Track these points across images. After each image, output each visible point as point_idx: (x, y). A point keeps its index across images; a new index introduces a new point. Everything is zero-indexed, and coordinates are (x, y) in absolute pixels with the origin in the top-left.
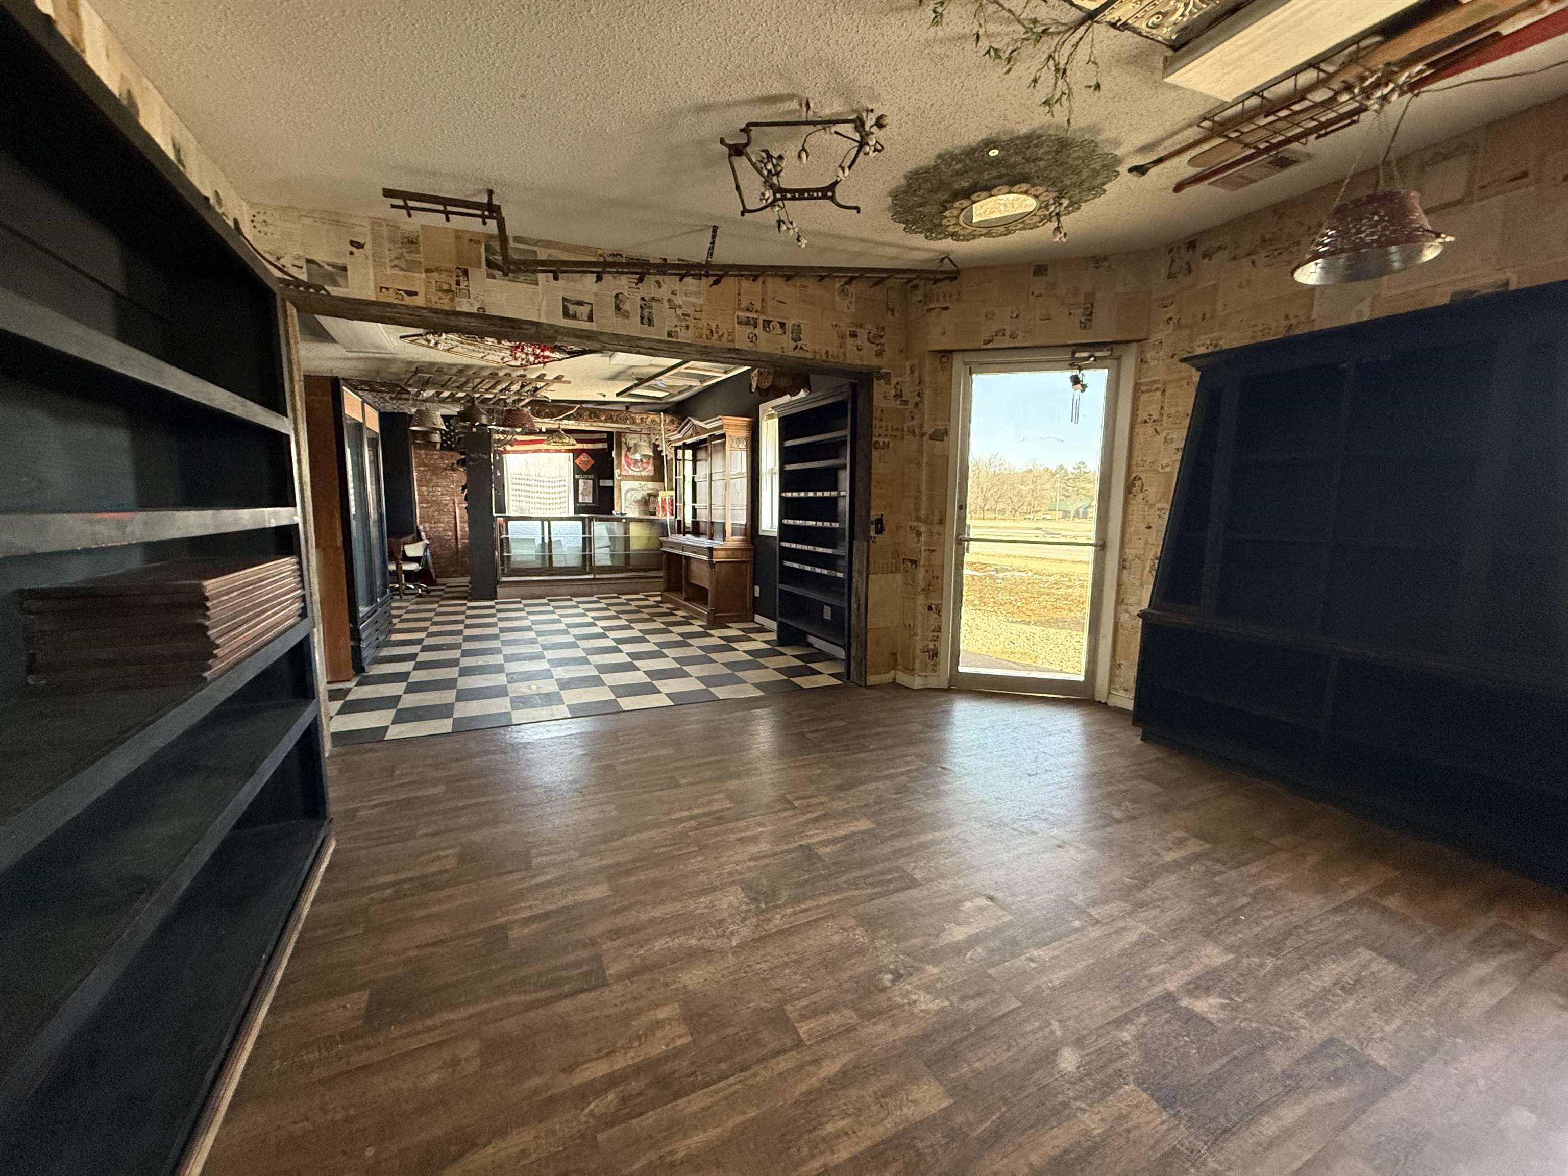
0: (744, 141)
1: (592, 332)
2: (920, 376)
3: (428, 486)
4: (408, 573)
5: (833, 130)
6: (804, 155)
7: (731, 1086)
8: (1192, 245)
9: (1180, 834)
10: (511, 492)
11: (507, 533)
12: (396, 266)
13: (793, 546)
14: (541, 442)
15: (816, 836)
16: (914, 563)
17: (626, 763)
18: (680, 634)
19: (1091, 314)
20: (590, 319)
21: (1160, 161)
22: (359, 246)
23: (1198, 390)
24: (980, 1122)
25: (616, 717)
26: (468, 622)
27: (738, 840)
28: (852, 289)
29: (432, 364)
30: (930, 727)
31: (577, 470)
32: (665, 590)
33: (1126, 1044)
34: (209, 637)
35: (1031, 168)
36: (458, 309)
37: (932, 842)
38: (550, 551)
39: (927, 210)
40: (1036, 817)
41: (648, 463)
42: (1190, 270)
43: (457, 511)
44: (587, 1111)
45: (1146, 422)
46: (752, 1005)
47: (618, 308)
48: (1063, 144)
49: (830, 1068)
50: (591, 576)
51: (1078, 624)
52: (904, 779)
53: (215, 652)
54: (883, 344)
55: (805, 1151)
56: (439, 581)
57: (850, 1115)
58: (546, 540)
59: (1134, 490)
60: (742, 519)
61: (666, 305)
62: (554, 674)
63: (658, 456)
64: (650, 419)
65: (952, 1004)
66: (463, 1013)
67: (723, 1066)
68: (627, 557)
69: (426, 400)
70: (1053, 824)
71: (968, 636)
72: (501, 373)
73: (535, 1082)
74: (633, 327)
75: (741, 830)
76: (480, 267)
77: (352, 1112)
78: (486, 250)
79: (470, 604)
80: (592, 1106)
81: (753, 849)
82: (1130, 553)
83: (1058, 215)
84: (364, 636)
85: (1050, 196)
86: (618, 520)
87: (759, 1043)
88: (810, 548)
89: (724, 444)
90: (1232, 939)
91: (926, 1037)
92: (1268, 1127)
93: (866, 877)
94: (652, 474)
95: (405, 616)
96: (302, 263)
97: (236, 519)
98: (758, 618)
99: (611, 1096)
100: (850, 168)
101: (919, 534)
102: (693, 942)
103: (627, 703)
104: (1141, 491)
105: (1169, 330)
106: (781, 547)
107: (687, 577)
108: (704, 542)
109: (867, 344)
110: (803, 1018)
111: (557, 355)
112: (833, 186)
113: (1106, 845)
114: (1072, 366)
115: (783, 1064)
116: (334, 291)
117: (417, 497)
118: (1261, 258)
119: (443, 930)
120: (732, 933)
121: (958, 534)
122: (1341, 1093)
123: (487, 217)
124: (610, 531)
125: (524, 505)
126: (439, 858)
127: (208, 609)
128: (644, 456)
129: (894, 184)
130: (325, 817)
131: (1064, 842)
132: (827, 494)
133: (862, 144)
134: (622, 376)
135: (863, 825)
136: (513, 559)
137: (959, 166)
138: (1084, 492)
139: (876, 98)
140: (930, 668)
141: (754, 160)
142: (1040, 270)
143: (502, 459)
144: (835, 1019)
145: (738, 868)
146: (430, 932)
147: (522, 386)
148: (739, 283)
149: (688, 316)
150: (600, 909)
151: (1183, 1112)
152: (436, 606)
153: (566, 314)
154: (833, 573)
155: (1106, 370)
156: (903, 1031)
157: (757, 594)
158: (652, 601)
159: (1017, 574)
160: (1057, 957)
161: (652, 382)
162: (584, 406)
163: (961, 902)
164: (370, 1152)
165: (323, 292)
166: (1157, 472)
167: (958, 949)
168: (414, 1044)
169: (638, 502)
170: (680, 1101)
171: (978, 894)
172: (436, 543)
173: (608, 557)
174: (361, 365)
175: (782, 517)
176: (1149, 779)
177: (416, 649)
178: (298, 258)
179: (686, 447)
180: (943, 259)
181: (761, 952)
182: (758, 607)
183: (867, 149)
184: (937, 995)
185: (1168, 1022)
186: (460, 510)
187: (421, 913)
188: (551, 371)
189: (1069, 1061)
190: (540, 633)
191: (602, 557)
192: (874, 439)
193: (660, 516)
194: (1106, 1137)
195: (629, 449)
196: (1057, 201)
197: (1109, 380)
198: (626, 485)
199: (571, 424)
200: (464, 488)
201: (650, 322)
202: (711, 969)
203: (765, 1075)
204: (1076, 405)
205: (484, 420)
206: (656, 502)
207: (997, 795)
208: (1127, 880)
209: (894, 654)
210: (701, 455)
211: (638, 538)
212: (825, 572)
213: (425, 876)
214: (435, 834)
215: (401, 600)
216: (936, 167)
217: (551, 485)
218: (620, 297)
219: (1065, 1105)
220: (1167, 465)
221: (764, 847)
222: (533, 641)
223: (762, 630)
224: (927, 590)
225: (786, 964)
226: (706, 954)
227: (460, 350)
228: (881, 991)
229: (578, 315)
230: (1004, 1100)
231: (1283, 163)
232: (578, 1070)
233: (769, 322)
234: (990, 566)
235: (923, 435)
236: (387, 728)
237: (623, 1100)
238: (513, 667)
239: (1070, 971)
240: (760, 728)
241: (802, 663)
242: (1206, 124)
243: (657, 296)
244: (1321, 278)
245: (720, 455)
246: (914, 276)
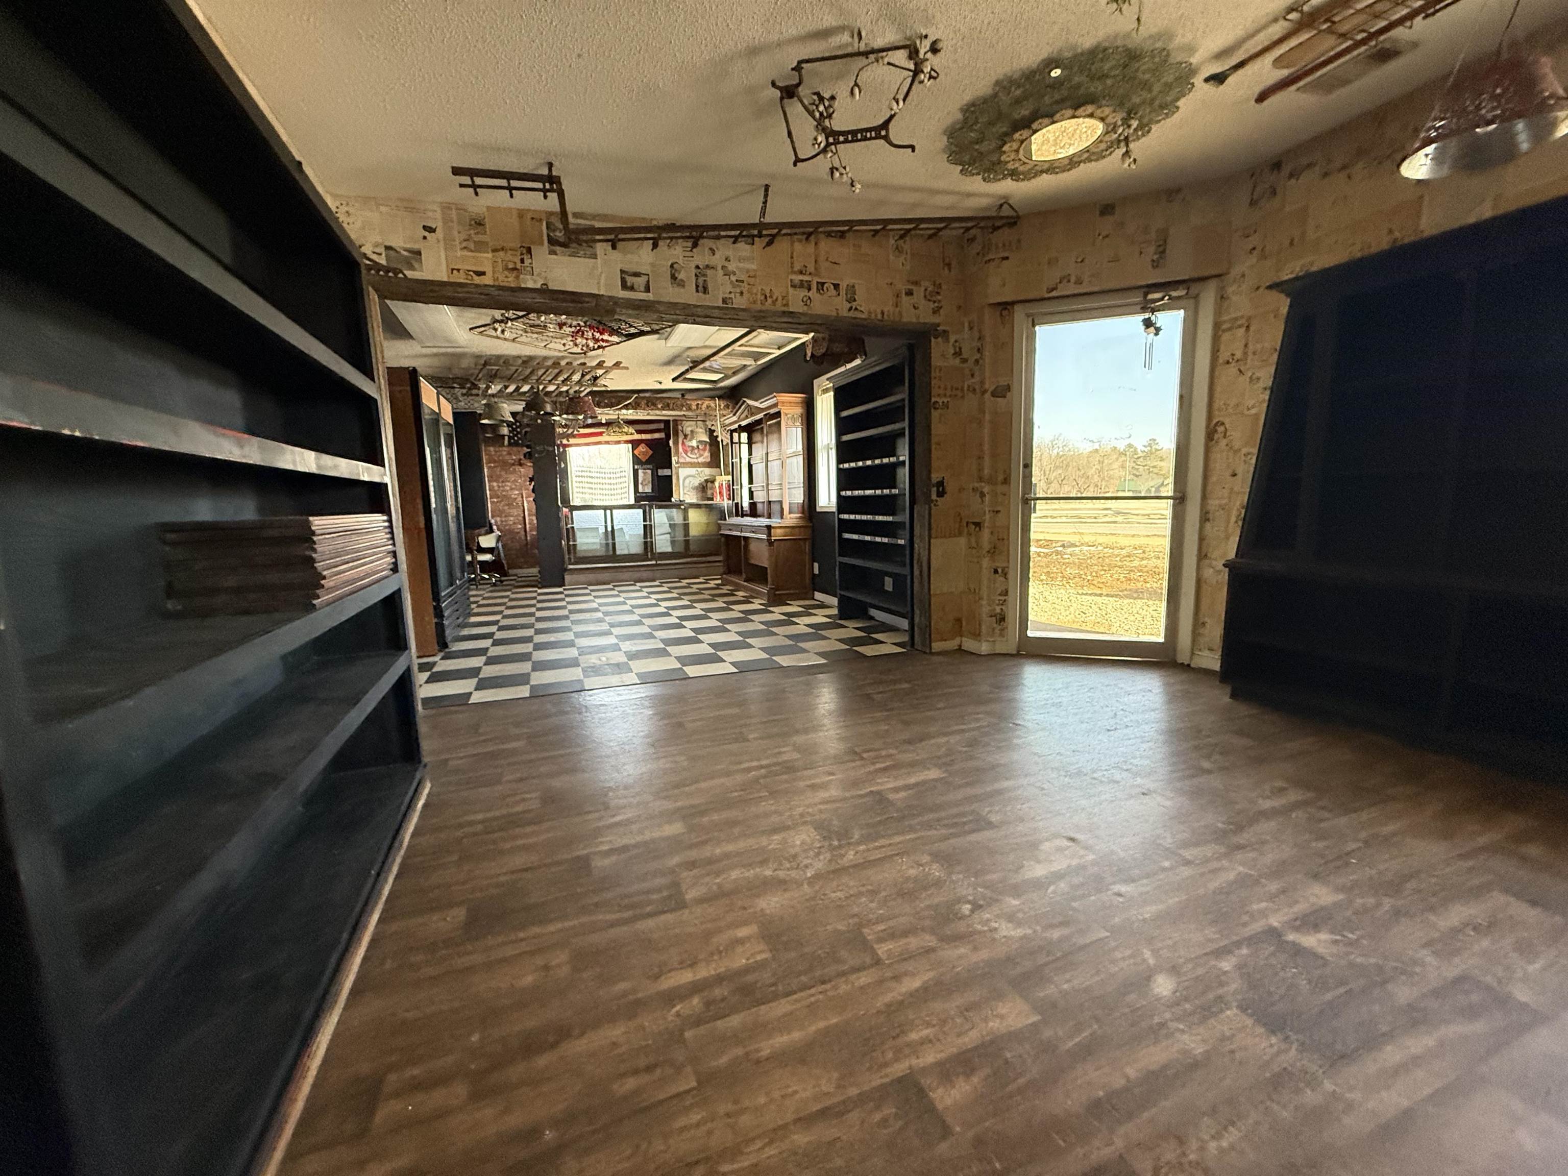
0: (797, 81)
1: (649, 301)
2: (980, 331)
3: (497, 481)
4: (482, 563)
5: (886, 60)
6: (856, 90)
7: (813, 995)
8: (1277, 166)
9: (1279, 784)
10: (575, 485)
11: (573, 523)
12: (465, 248)
13: (852, 517)
14: (601, 434)
15: (886, 784)
16: (978, 525)
17: (694, 721)
18: (742, 612)
19: (1163, 252)
20: (647, 290)
21: (1241, 65)
22: (431, 230)
23: (1286, 323)
24: (1071, 1037)
25: (683, 682)
26: (539, 605)
27: (808, 786)
28: (906, 246)
29: (499, 357)
30: (999, 688)
31: (636, 460)
32: (725, 574)
33: (1225, 973)
34: (315, 568)
35: (1096, 87)
36: (523, 286)
37: (1008, 790)
38: (613, 538)
39: (984, 147)
40: (1117, 767)
41: (704, 450)
42: (1274, 193)
43: (526, 505)
44: (674, 1010)
45: (1228, 362)
46: (829, 927)
47: (674, 277)
48: (1132, 56)
49: (913, 984)
50: (654, 562)
51: (1153, 594)
52: (975, 733)
53: (323, 582)
54: (940, 301)
55: (890, 1055)
56: (511, 572)
57: (934, 1026)
58: (609, 529)
59: (1216, 436)
60: (799, 496)
61: (721, 272)
62: (622, 647)
63: (714, 442)
64: (704, 406)
65: (1035, 931)
66: (551, 928)
67: (803, 978)
68: (687, 542)
69: (493, 396)
70: (1136, 774)
71: (1036, 608)
72: (563, 363)
73: (622, 986)
74: (688, 295)
75: (810, 778)
76: (542, 244)
77: (456, 1004)
78: (548, 228)
79: (539, 591)
80: (678, 1007)
81: (823, 795)
82: (1213, 503)
83: (1126, 138)
84: (446, 614)
85: (1118, 118)
86: (677, 506)
87: (838, 961)
88: (870, 517)
89: (779, 423)
90: (1341, 881)
91: (1009, 960)
92: (1391, 1055)
93: (938, 820)
94: (709, 460)
95: (481, 602)
96: (381, 250)
97: (336, 467)
98: (818, 596)
99: (696, 1001)
100: (904, 100)
101: (982, 495)
102: (768, 873)
103: (692, 671)
104: (1225, 437)
105: (1253, 259)
106: (839, 519)
107: (747, 559)
108: (764, 521)
109: (923, 302)
110: (881, 940)
111: (615, 339)
112: (886, 125)
113: (1195, 794)
114: (1144, 309)
115: (864, 979)
116: (410, 274)
117: (488, 492)
118: (1358, 169)
119: (533, 859)
120: (806, 866)
121: (1024, 494)
122: (1479, 1027)
123: (548, 191)
124: (670, 518)
125: (587, 496)
126: (524, 800)
127: (314, 543)
128: (700, 442)
129: (949, 121)
130: (420, 762)
131: (1148, 790)
132: (886, 460)
133: (917, 72)
134: (678, 361)
135: (933, 774)
136: (578, 548)
137: (1018, 92)
138: (1155, 470)
139: (928, 20)
140: (997, 631)
141: (806, 102)
142: (1107, 209)
143: (565, 451)
144: (914, 942)
145: (810, 810)
146: (519, 861)
147: (583, 376)
148: (792, 245)
149: (742, 281)
150: (676, 844)
151: (1293, 1037)
152: (508, 593)
153: (624, 286)
154: (893, 541)
155: (1182, 312)
156: (984, 954)
157: (816, 571)
158: (712, 584)
159: (1085, 548)
160: (1147, 893)
161: (707, 364)
162: (642, 395)
163: (1041, 842)
164: (475, 1038)
165: (401, 275)
166: (1242, 414)
167: (1039, 885)
168: (509, 951)
169: (696, 488)
170: (763, 1007)
171: (1056, 836)
172: (506, 536)
173: (669, 544)
174: (436, 362)
175: (840, 489)
176: (1240, 733)
177: (494, 629)
178: (376, 245)
179: (741, 429)
180: (1001, 206)
181: (835, 883)
182: (818, 584)
183: (922, 76)
184: (1019, 924)
185: (1273, 954)
186: (528, 504)
187: (508, 846)
188: (610, 355)
189: (1163, 986)
190: (606, 614)
191: (663, 544)
192: (933, 400)
193: (717, 500)
194: (1207, 1054)
195: (686, 436)
196: (1126, 122)
197: (1185, 320)
198: (683, 472)
199: (630, 414)
200: (531, 480)
201: (705, 290)
202: (787, 895)
203: (844, 988)
204: (1149, 350)
205: (549, 408)
206: (713, 488)
207: (1074, 747)
208: (1220, 825)
209: (959, 620)
210: (757, 437)
211: (697, 524)
212: (885, 540)
213: (512, 815)
214: (521, 780)
215: (477, 589)
216: (995, 95)
217: (612, 476)
218: (675, 266)
219: (1162, 1025)
220: (1253, 407)
221: (834, 792)
222: (600, 621)
223: (822, 606)
224: (993, 552)
225: (861, 894)
226: (781, 884)
227: (523, 339)
228: (960, 918)
229: (635, 287)
230: (1097, 1019)
231: (1385, 55)
232: (663, 978)
233: (823, 284)
234: (1057, 542)
235: (984, 392)
236: (471, 693)
237: (708, 1004)
238: (583, 642)
239: (1161, 907)
240: (825, 690)
241: (863, 634)
242: (1293, 16)
243: (711, 264)
244: (1432, 170)
245: (776, 436)
246: (970, 224)
